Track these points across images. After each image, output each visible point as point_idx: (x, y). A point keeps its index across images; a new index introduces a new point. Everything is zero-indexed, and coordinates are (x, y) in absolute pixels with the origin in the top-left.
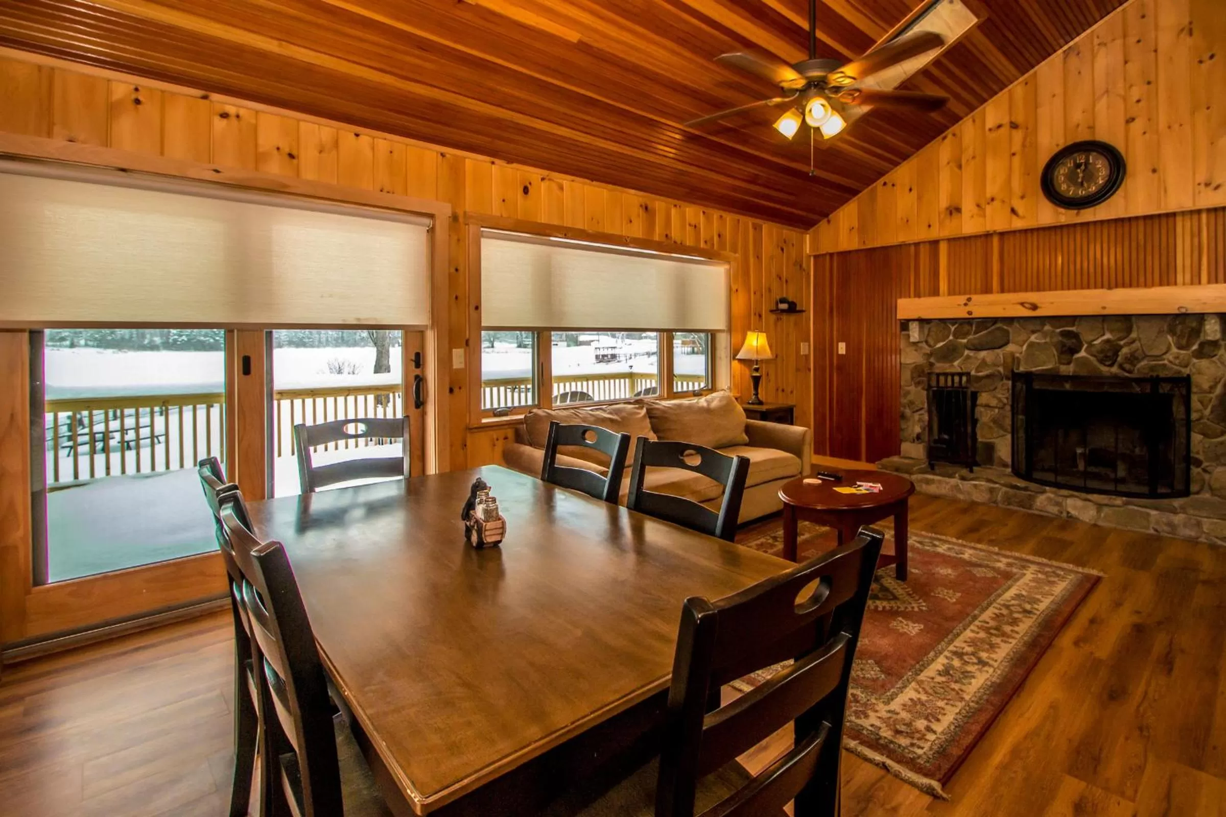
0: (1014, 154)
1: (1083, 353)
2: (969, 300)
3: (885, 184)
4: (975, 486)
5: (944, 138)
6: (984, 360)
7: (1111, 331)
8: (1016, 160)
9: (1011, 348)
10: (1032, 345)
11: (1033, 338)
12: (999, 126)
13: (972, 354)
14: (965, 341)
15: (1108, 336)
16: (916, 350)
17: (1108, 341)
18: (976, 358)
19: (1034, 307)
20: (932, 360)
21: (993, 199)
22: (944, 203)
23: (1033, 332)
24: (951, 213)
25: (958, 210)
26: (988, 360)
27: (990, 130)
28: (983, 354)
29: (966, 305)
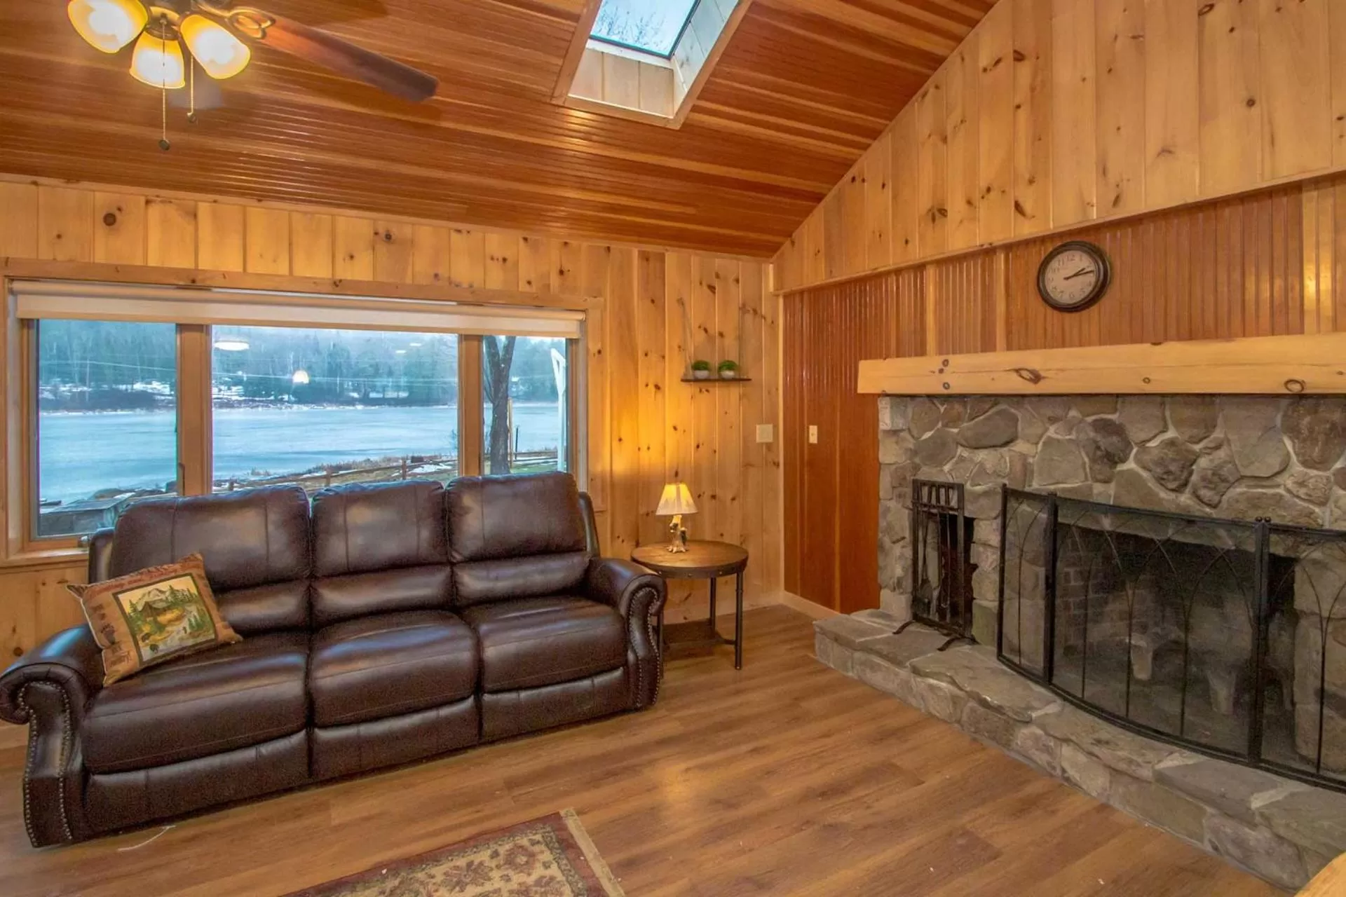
0: (1018, 107)
1: (1130, 465)
2: (946, 363)
3: (853, 179)
4: (931, 687)
5: (924, 96)
6: (981, 464)
7: (1179, 424)
8: (1022, 114)
9: (1020, 446)
10: (1050, 442)
11: (1052, 432)
12: (998, 62)
13: (966, 454)
14: (955, 430)
15: (1171, 434)
16: (897, 443)
17: (1172, 443)
18: (971, 460)
19: (1036, 378)
20: (917, 460)
21: (989, 190)
22: (924, 202)
23: (1053, 420)
24: (934, 219)
25: (943, 212)
26: (989, 466)
27: (985, 70)
28: (982, 455)
29: (941, 371)
